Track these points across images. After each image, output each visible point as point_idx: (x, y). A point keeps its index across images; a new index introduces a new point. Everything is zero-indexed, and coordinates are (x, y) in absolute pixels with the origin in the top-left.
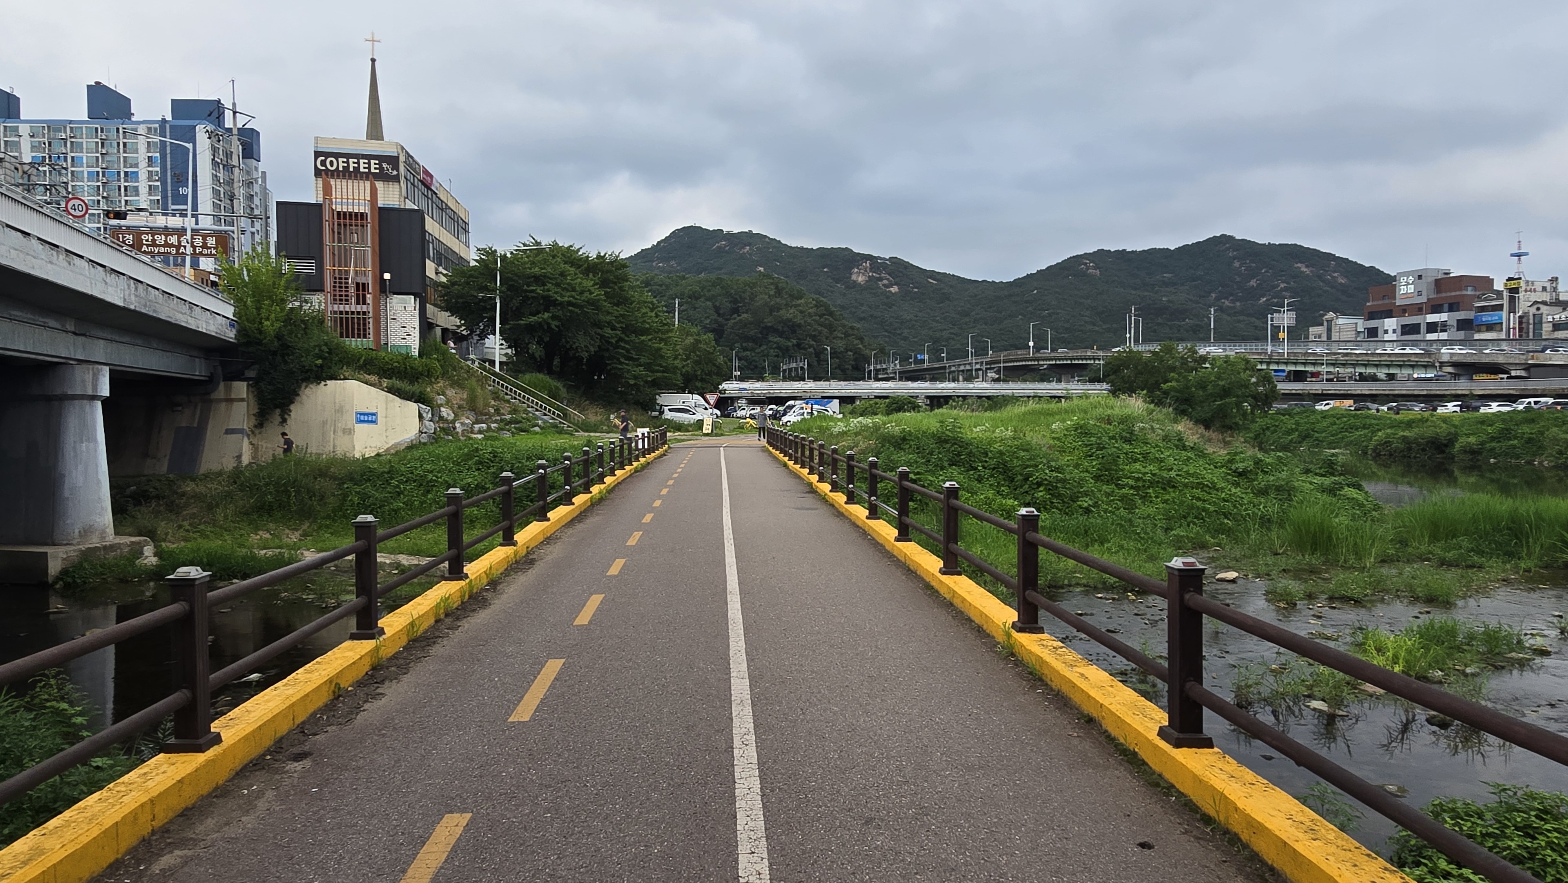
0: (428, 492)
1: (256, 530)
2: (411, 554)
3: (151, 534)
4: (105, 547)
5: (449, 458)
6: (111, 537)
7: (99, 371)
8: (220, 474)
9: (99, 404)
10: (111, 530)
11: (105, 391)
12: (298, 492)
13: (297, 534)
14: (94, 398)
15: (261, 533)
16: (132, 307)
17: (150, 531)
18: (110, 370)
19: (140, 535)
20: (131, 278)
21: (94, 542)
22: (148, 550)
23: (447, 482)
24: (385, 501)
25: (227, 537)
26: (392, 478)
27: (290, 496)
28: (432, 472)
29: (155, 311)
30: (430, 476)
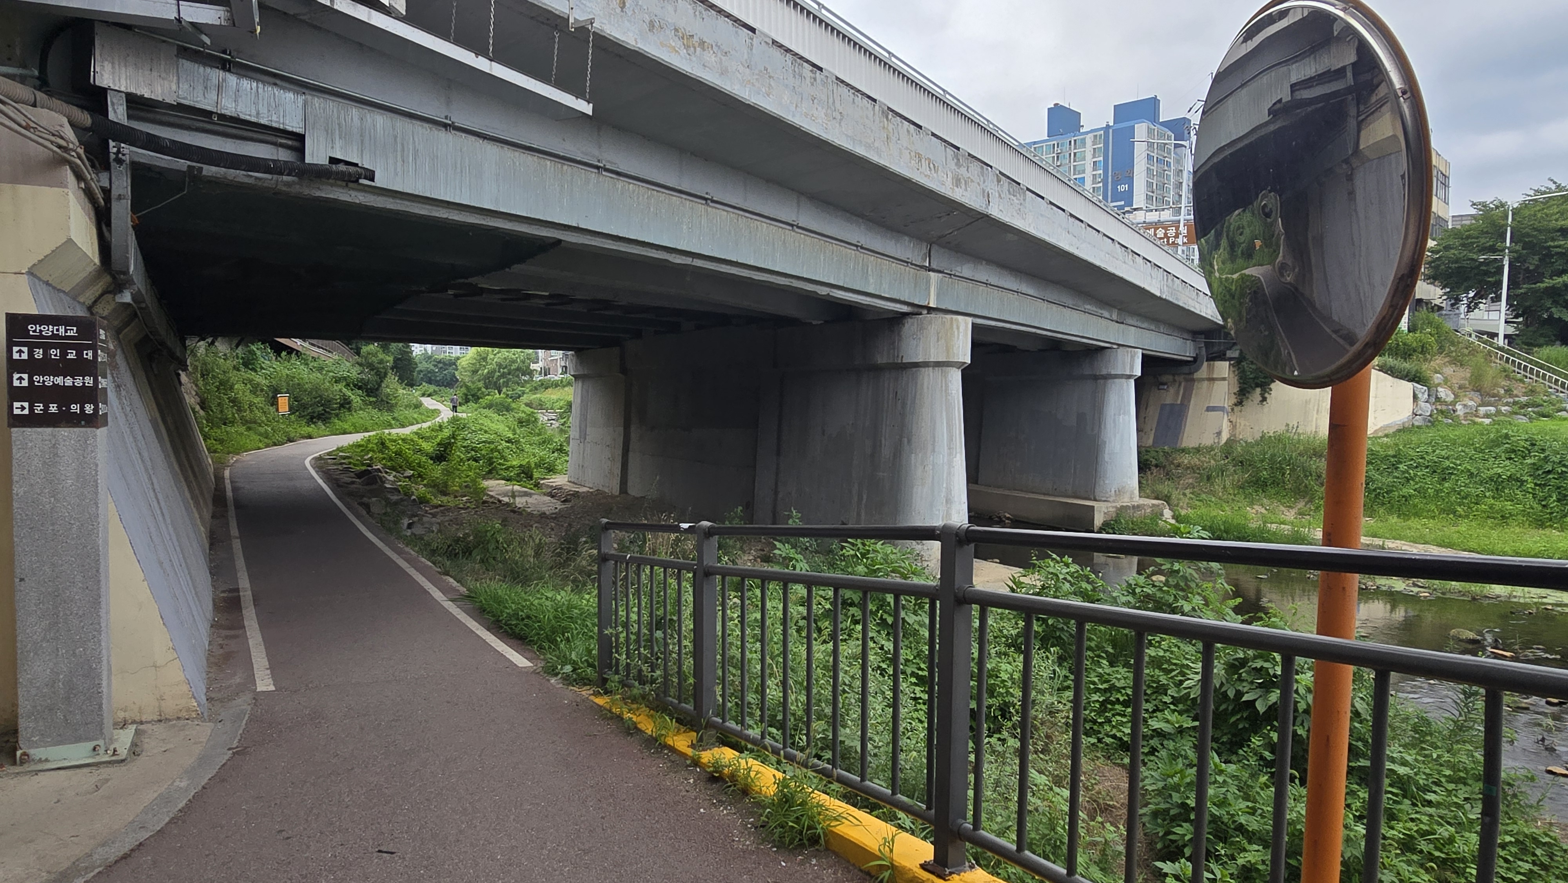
0: (1444, 479)
1: (1251, 504)
2: (1439, 545)
3: (1167, 499)
4: (1134, 506)
5: (1469, 443)
6: (1137, 500)
7: (1135, 353)
8: (1212, 449)
9: (1132, 383)
10: (1137, 492)
11: (1138, 372)
12: (1293, 470)
13: (1293, 512)
14: (1129, 377)
15: (1255, 507)
16: (1164, 297)
17: (1166, 496)
18: (1143, 354)
19: (1157, 498)
20: (1165, 270)
21: (1125, 501)
22: (1167, 513)
23: (1469, 470)
24: (1393, 486)
25: (1227, 509)
26: (1401, 463)
27: (1283, 474)
28: (1447, 458)
29: (1177, 299)
30: (1447, 463)
